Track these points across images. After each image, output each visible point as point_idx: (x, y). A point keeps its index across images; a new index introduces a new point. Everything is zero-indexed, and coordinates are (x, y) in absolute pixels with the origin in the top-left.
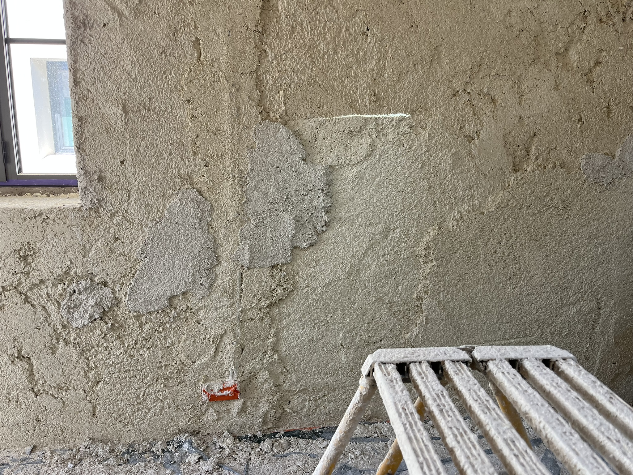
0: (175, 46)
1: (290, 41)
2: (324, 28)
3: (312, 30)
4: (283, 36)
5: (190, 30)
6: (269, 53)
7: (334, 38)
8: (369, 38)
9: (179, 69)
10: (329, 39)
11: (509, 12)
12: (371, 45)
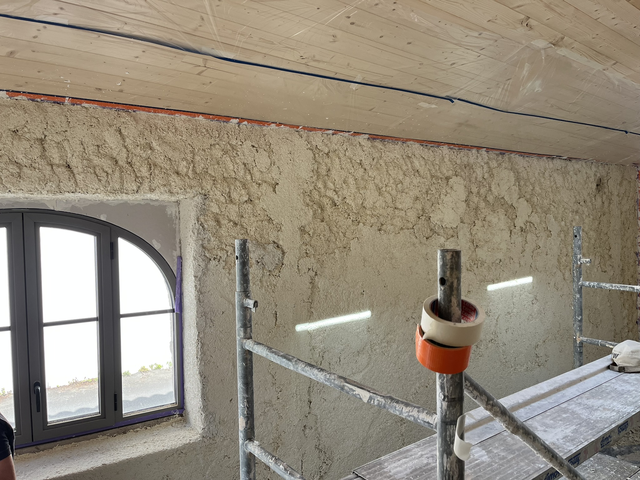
0: (263, 318)
1: (325, 305)
2: (342, 294)
3: (336, 296)
4: (321, 302)
5: (272, 307)
6: (314, 313)
7: (347, 298)
8: (364, 296)
9: (265, 332)
10: (345, 300)
11: (428, 272)
12: (365, 300)
